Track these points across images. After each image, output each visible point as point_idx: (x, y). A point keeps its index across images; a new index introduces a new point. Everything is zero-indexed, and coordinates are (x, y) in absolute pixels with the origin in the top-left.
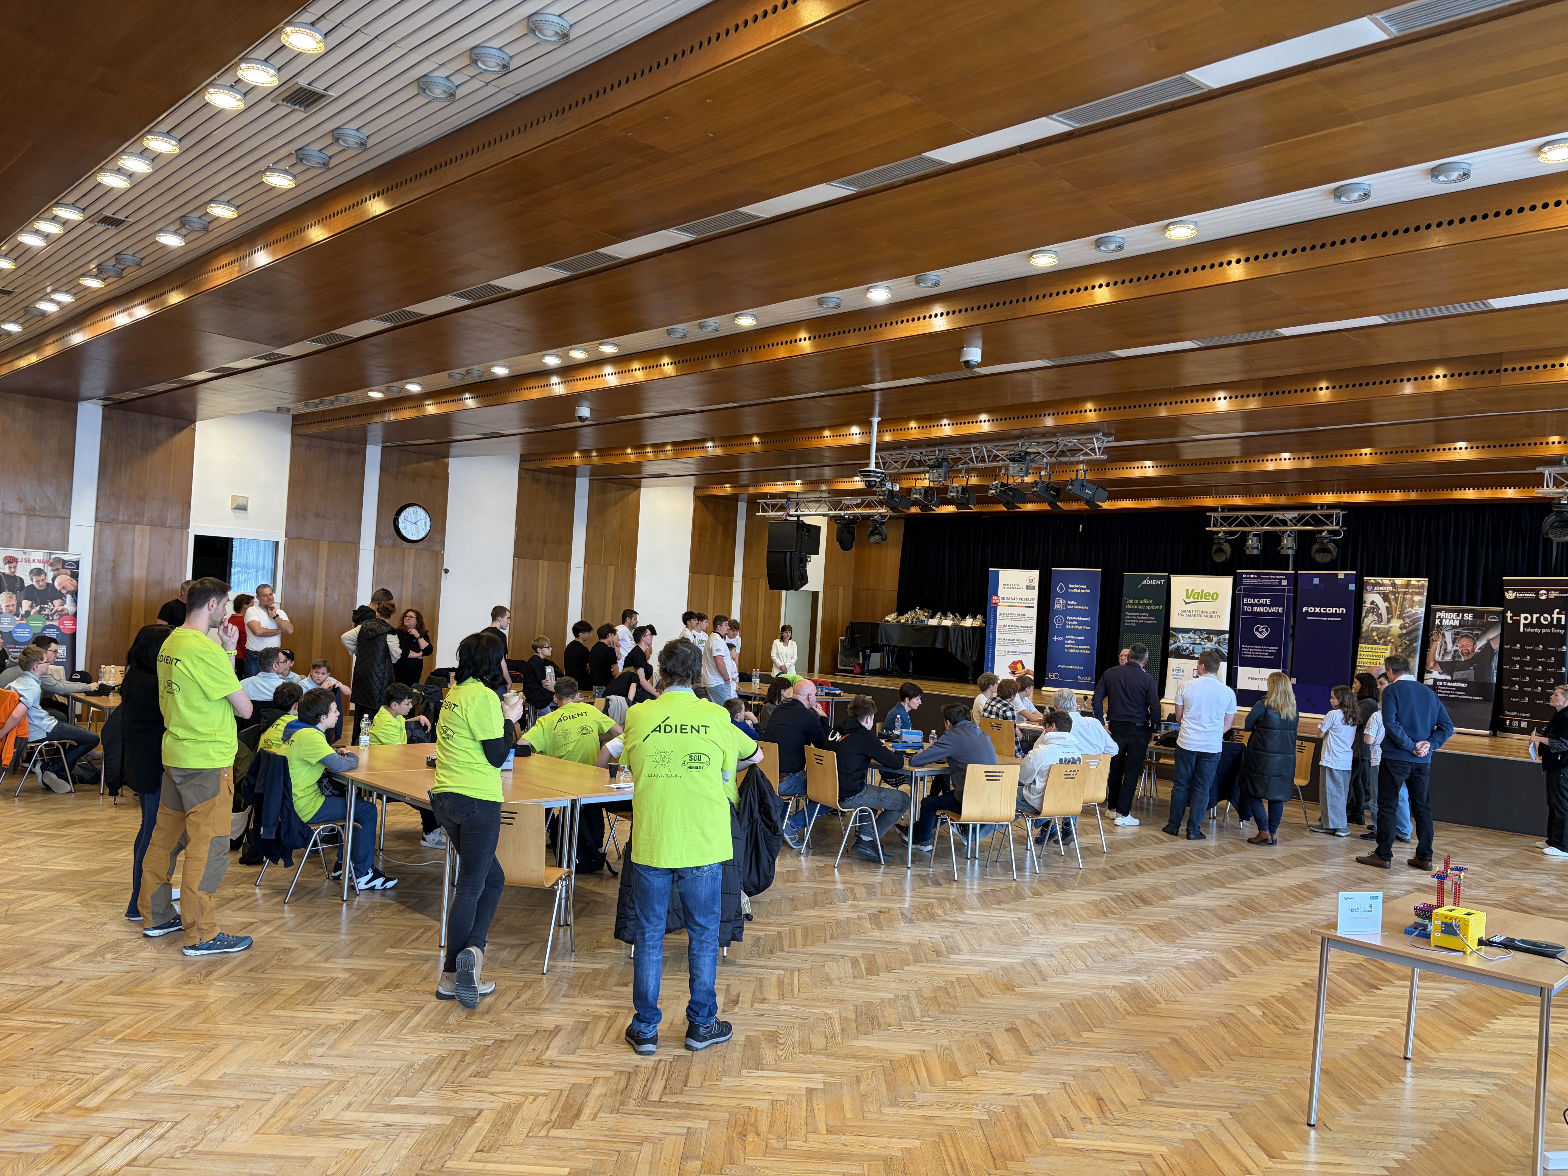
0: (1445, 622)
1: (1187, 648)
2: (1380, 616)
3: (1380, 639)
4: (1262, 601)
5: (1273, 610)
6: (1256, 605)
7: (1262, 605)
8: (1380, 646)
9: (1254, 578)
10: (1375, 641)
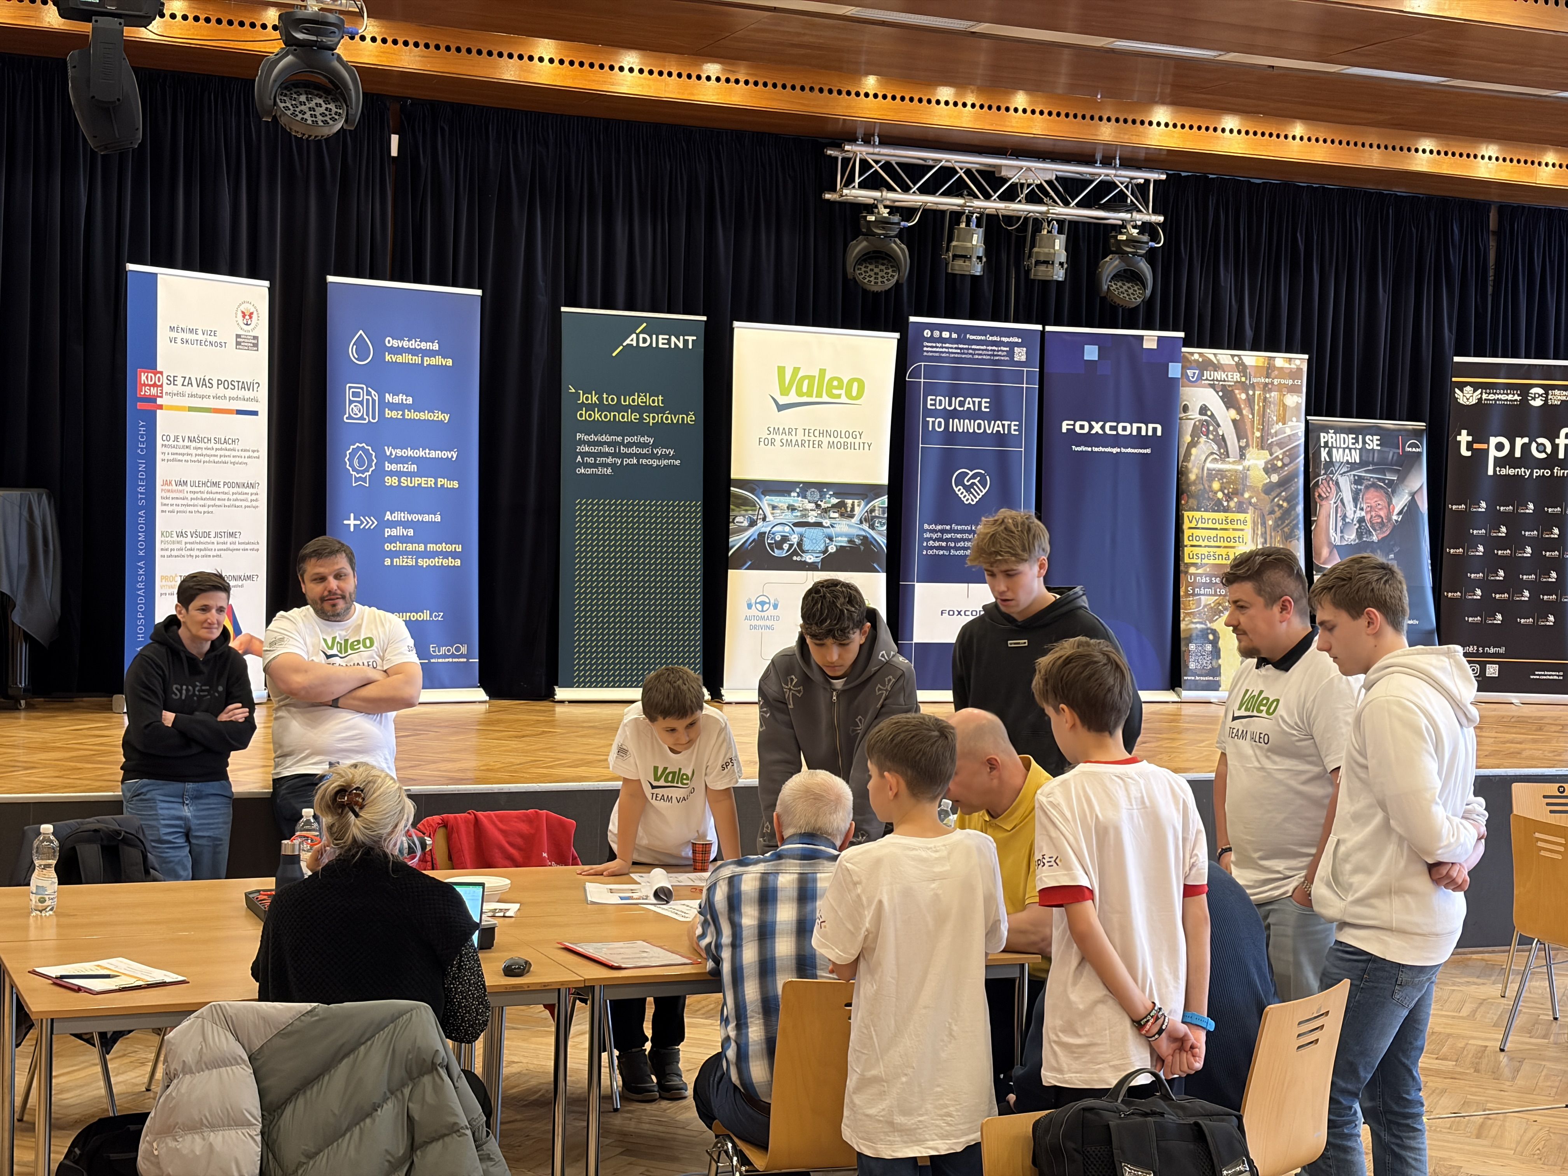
0: (1337, 456)
1: (785, 539)
2: (1221, 441)
3: (1229, 497)
4: (970, 403)
5: (997, 427)
6: (954, 414)
7: (972, 415)
8: (1230, 516)
9: (950, 340)
10: (1219, 501)
